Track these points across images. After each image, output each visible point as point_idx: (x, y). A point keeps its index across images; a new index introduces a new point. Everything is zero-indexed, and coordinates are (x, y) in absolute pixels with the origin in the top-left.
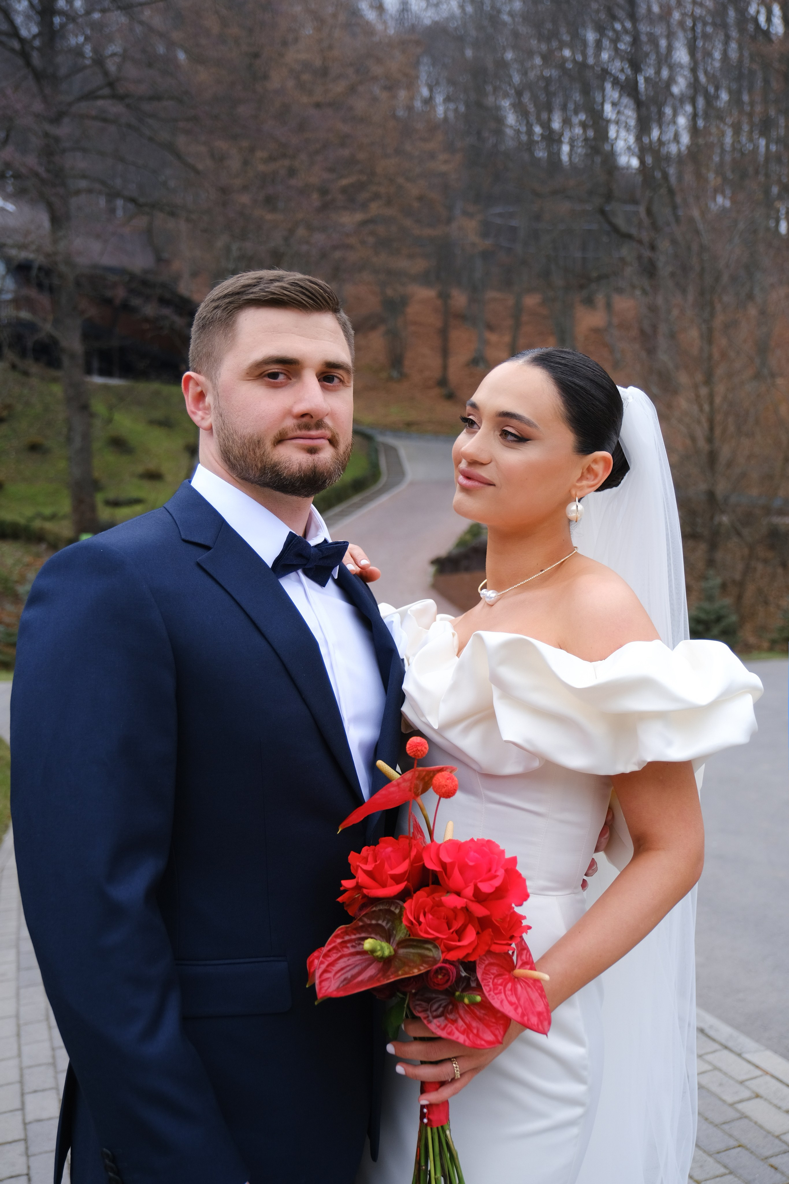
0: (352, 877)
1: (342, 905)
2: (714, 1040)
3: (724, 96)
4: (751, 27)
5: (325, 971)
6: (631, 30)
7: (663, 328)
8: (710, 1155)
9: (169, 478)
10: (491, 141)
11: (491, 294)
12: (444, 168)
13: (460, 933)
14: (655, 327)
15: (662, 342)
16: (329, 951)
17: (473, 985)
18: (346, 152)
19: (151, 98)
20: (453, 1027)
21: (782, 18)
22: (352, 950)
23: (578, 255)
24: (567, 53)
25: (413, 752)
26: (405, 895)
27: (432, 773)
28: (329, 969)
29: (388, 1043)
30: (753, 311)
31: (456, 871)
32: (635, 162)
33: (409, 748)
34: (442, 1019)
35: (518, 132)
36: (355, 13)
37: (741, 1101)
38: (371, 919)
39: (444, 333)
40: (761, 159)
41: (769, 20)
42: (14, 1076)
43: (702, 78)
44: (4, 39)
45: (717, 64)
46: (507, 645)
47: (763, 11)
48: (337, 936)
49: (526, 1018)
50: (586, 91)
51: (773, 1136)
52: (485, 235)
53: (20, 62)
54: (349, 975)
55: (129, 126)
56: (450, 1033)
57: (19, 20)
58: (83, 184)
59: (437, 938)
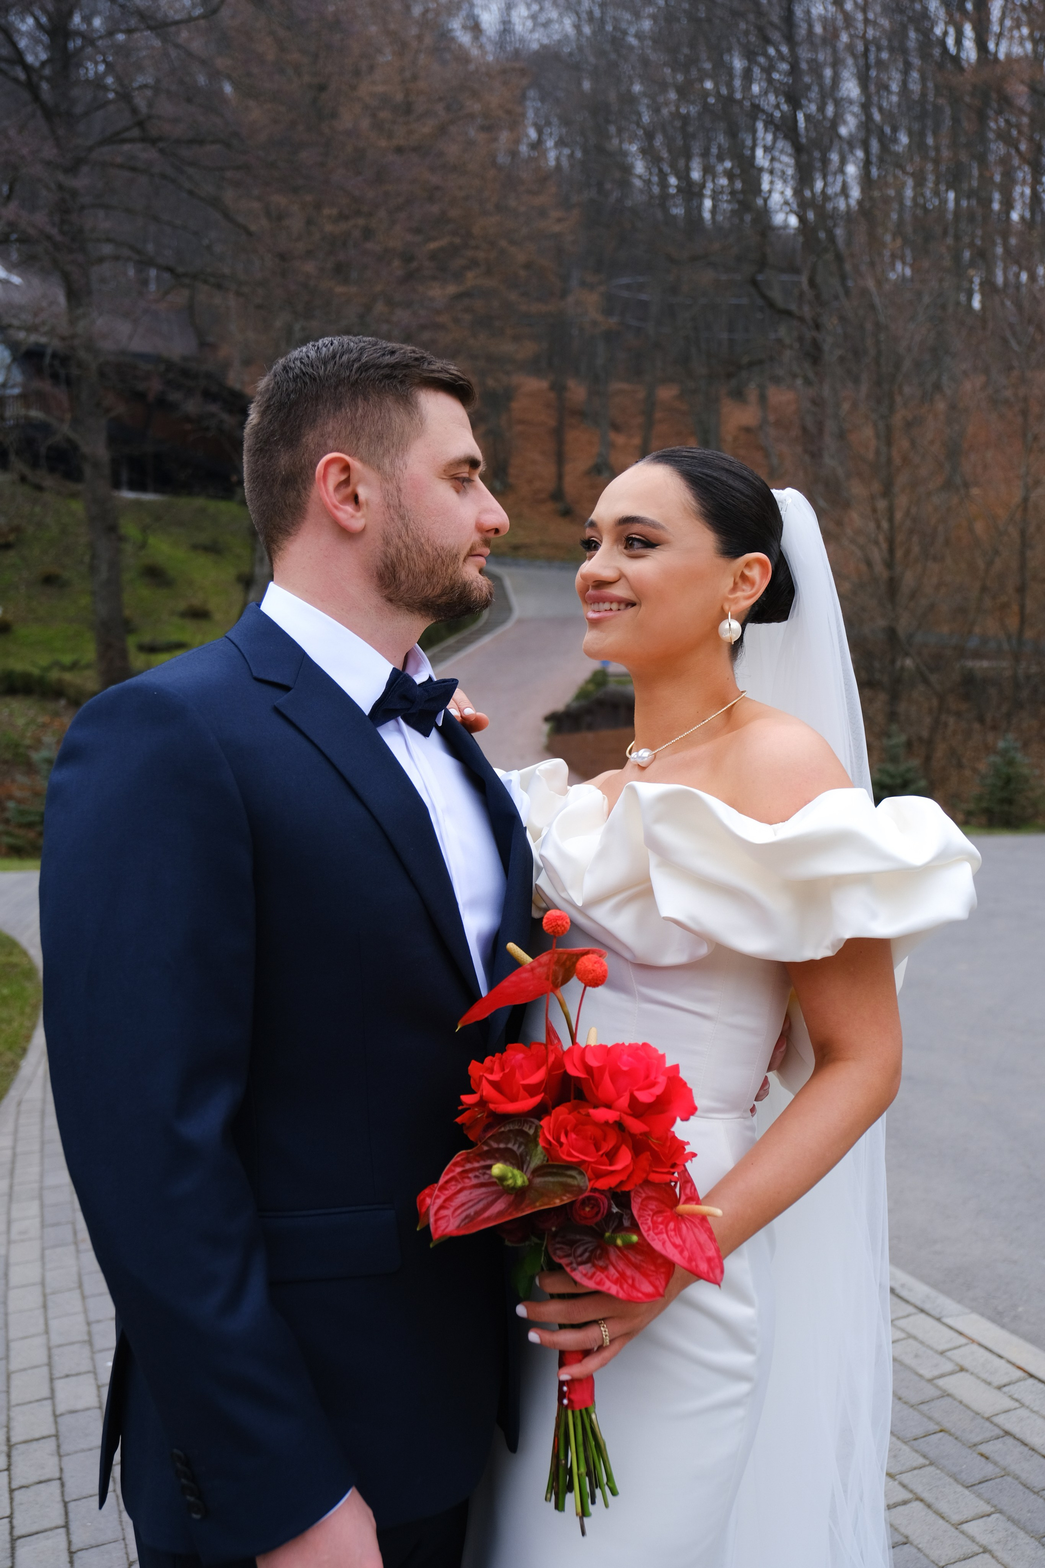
0: (473, 1092)
1: (461, 1127)
2: (907, 1302)
3: (904, 139)
4: (937, 52)
5: (442, 1207)
6: (788, 55)
7: (830, 426)
8: (905, 1443)
9: (218, 616)
10: (616, 195)
11: (617, 385)
12: (557, 228)
13: (611, 1156)
14: (820, 426)
15: (829, 442)
16: (447, 1182)
17: (626, 1223)
18: (435, 209)
19: (191, 142)
20: (603, 1276)
21: (975, 41)
22: (475, 1181)
23: (724, 336)
24: (709, 85)
25: (551, 928)
26: (540, 1111)
27: (575, 957)
28: (446, 1205)
29: (518, 1303)
30: (941, 406)
31: (607, 1077)
32: (793, 221)
33: (546, 923)
34: (589, 1265)
35: (648, 182)
36: (445, 36)
37: (942, 1376)
38: (498, 1142)
39: (558, 434)
40: (950, 216)
41: (959, 42)
42: (41, 1357)
43: (877, 117)
44: (4, 66)
45: (895, 99)
46: (663, 798)
47: (951, 31)
48: (456, 1164)
49: (694, 1264)
50: (733, 133)
51: (983, 1417)
52: (608, 312)
53: (26, 96)
54: (471, 1211)
55: (164, 176)
56: (599, 1283)
57: (23, 43)
58: (107, 249)
59: (584, 1162)
